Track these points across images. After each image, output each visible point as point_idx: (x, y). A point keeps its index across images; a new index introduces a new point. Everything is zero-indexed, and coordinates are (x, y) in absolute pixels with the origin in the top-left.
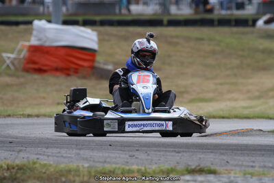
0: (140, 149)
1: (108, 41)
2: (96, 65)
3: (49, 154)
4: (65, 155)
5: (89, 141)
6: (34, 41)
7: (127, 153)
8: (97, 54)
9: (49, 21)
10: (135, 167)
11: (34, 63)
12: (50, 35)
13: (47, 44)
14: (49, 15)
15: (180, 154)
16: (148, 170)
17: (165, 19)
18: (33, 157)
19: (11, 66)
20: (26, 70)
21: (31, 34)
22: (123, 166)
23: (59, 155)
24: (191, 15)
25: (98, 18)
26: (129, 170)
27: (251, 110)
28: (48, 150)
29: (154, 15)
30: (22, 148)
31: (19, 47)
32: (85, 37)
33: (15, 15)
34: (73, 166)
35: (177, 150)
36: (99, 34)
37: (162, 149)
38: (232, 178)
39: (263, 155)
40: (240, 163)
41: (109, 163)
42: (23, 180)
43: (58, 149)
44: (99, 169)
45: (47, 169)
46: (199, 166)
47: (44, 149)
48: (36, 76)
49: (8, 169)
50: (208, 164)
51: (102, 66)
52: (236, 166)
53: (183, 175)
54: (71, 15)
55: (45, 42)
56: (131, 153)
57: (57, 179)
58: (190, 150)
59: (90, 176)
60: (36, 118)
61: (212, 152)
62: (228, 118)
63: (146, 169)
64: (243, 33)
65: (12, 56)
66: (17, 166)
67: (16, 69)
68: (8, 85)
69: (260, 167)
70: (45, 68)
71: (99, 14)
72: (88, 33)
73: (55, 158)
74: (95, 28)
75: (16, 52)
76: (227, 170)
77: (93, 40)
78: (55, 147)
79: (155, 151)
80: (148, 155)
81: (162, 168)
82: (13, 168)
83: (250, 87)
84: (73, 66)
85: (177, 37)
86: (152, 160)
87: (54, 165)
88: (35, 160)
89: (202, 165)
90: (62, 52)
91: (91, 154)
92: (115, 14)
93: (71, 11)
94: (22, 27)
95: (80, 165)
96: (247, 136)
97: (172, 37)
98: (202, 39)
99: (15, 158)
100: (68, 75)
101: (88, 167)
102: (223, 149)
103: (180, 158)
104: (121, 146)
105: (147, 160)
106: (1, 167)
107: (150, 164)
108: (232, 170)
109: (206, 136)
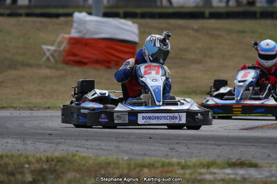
0: (180, 141)
3: (89, 146)
4: (104, 148)
5: (129, 134)
6: (74, 34)
7: (167, 145)
9: (90, 14)
10: (175, 160)
11: (74, 55)
12: (91, 27)
13: (88, 36)
14: (90, 7)
15: (221, 148)
16: (188, 163)
17: (207, 11)
18: (73, 149)
19: (51, 58)
20: (66, 62)
21: (71, 26)
22: (163, 159)
23: (99, 147)
24: (233, 7)
25: (139, 11)
26: (169, 163)
28: (87, 143)
29: (196, 7)
30: (61, 140)
31: (59, 39)
32: (126, 29)
33: (56, 7)
34: (112, 158)
35: (218, 143)
36: (140, 27)
37: (202, 142)
38: (274, 172)
41: (149, 155)
42: (63, 173)
43: (98, 142)
44: (138, 162)
45: (86, 162)
46: (240, 159)
47: (83, 142)
48: (76, 69)
49: (47, 161)
50: (250, 157)
53: (224, 168)
54: (111, 7)
55: (86, 34)
56: (171, 146)
57: (96, 171)
58: (231, 143)
59: (130, 169)
61: (253, 145)
63: (186, 162)
65: (52, 48)
66: (56, 158)
67: (56, 61)
68: (47, 78)
70: (85, 60)
71: (139, 7)
72: (129, 26)
73: (94, 150)
74: (135, 20)
75: (56, 44)
76: (268, 163)
77: (133, 33)
78: (94, 140)
79: (195, 144)
80: (189, 148)
81: (202, 161)
82: (53, 160)
84: (114, 58)
85: (218, 29)
86: (192, 153)
87: (94, 158)
88: (75, 153)
89: (243, 159)
90: (103, 44)
91: (131, 146)
92: (156, 7)
93: (111, 3)
94: (62, 19)
95: (120, 157)
97: (213, 29)
98: (244, 32)
99: (54, 151)
100: (109, 67)
101: (128, 160)
102: (264, 143)
103: (221, 151)
104: (161, 139)
105: (187, 153)
106: (41, 159)
107: (190, 157)
108: (273, 164)
109: (247, 129)
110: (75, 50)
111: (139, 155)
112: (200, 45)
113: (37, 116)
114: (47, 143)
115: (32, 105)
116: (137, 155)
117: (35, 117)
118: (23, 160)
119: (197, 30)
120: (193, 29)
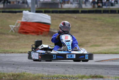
0: (70, 67)
1: (56, 20)
2: (50, 30)
4: (37, 70)
5: (48, 64)
6: (23, 20)
7: (64, 69)
8: (50, 25)
9: (30, 11)
10: (67, 75)
12: (30, 17)
13: (29, 21)
14: (30, 8)
15: (87, 70)
17: (80, 10)
18: (23, 71)
19: (13, 30)
20: (20, 33)
21: (22, 17)
22: (63, 75)
23: (35, 70)
24: (91, 8)
25: (51, 10)
26: (65, 76)
27: (118, 50)
28: (29, 68)
29: (75, 8)
30: (18, 67)
31: (17, 22)
32: (46, 18)
33: (15, 8)
34: (41, 74)
35: (86, 67)
36: (52, 17)
37: (79, 67)
40: (113, 73)
41: (56, 73)
44: (52, 76)
45: (30, 76)
46: (95, 74)
47: (28, 67)
48: (24, 35)
49: (13, 76)
50: (100, 74)
51: (52, 31)
52: (111, 75)
53: (89, 78)
54: (39, 8)
55: (28, 20)
56: (66, 69)
58: (92, 68)
60: (24, 54)
61: (101, 69)
62: (108, 53)
63: (72, 76)
64: (114, 16)
65: (14, 26)
66: (17, 74)
67: (15, 32)
68: (12, 39)
70: (28, 32)
71: (51, 8)
72: (46, 16)
73: (33, 71)
74: (49, 14)
75: (15, 25)
76: (108, 76)
77: (49, 19)
78: (33, 66)
79: (76, 68)
80: (73, 70)
81: (80, 76)
82: (15, 75)
83: (117, 40)
84: (40, 31)
85: (85, 18)
86: (75, 72)
87: (33, 74)
88: (24, 72)
89: (97, 74)
90: (36, 25)
91: (49, 69)
92: (58, 8)
94: (18, 14)
95: (44, 74)
96: (116, 61)
97: (83, 18)
98: (96, 19)
100: (38, 35)
101: (47, 75)
102: (106, 67)
103: (87, 71)
104: (62, 66)
105: (73, 72)
106: (10, 75)
107: (74, 74)
108: (110, 76)
109: (98, 61)
110: (23, 27)
111: (52, 73)
112: (77, 25)
113: (8, 56)
114: (12, 68)
115: (5, 51)
116: (51, 73)
117: (6, 56)
118: (2, 75)
119: (76, 18)
120: (74, 18)
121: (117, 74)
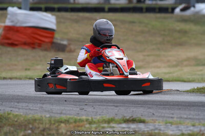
0: (88, 103)
1: (64, 23)
2: (55, 40)
3: (21, 107)
4: (32, 108)
5: (50, 97)
6: (8, 23)
7: (78, 106)
8: (55, 32)
9: (20, 8)
10: (84, 118)
11: (8, 39)
12: (20, 18)
13: (18, 25)
14: (20, 3)
15: (118, 108)
16: (94, 120)
17: (107, 7)
18: (8, 109)
21: (6, 17)
22: (76, 117)
23: (28, 108)
24: (126, 4)
25: (56, 6)
26: (80, 119)
27: (171, 75)
29: (98, 4)
32: (47, 20)
34: (37, 116)
35: (115, 104)
36: (57, 18)
37: (104, 104)
38: (157, 126)
39: (180, 109)
40: (163, 115)
41: (65, 114)
43: (27, 104)
44: (57, 119)
45: (18, 119)
46: (132, 117)
47: (16, 104)
50: (139, 116)
51: (59, 41)
52: (159, 117)
53: (120, 123)
54: (36, 3)
55: (17, 23)
56: (81, 107)
57: (26, 126)
58: (125, 105)
59: (51, 124)
60: (9, 80)
61: (141, 107)
63: (92, 118)
64: (165, 18)
69: (177, 118)
70: (16, 43)
72: (48, 17)
73: (24, 110)
74: (54, 13)
76: (153, 120)
77: (52, 22)
78: (24, 102)
79: (99, 105)
80: (94, 108)
81: (104, 118)
83: (170, 58)
84: (37, 41)
86: (97, 112)
87: (24, 116)
88: (9, 112)
89: (135, 116)
90: (29, 31)
91: (52, 107)
95: (43, 115)
96: (168, 94)
98: (134, 22)
101: (49, 117)
102: (150, 105)
103: (118, 111)
104: (74, 102)
105: (93, 112)
107: (96, 115)
108: (157, 120)
110: (8, 35)
111: (58, 113)
121: (169, 116)
